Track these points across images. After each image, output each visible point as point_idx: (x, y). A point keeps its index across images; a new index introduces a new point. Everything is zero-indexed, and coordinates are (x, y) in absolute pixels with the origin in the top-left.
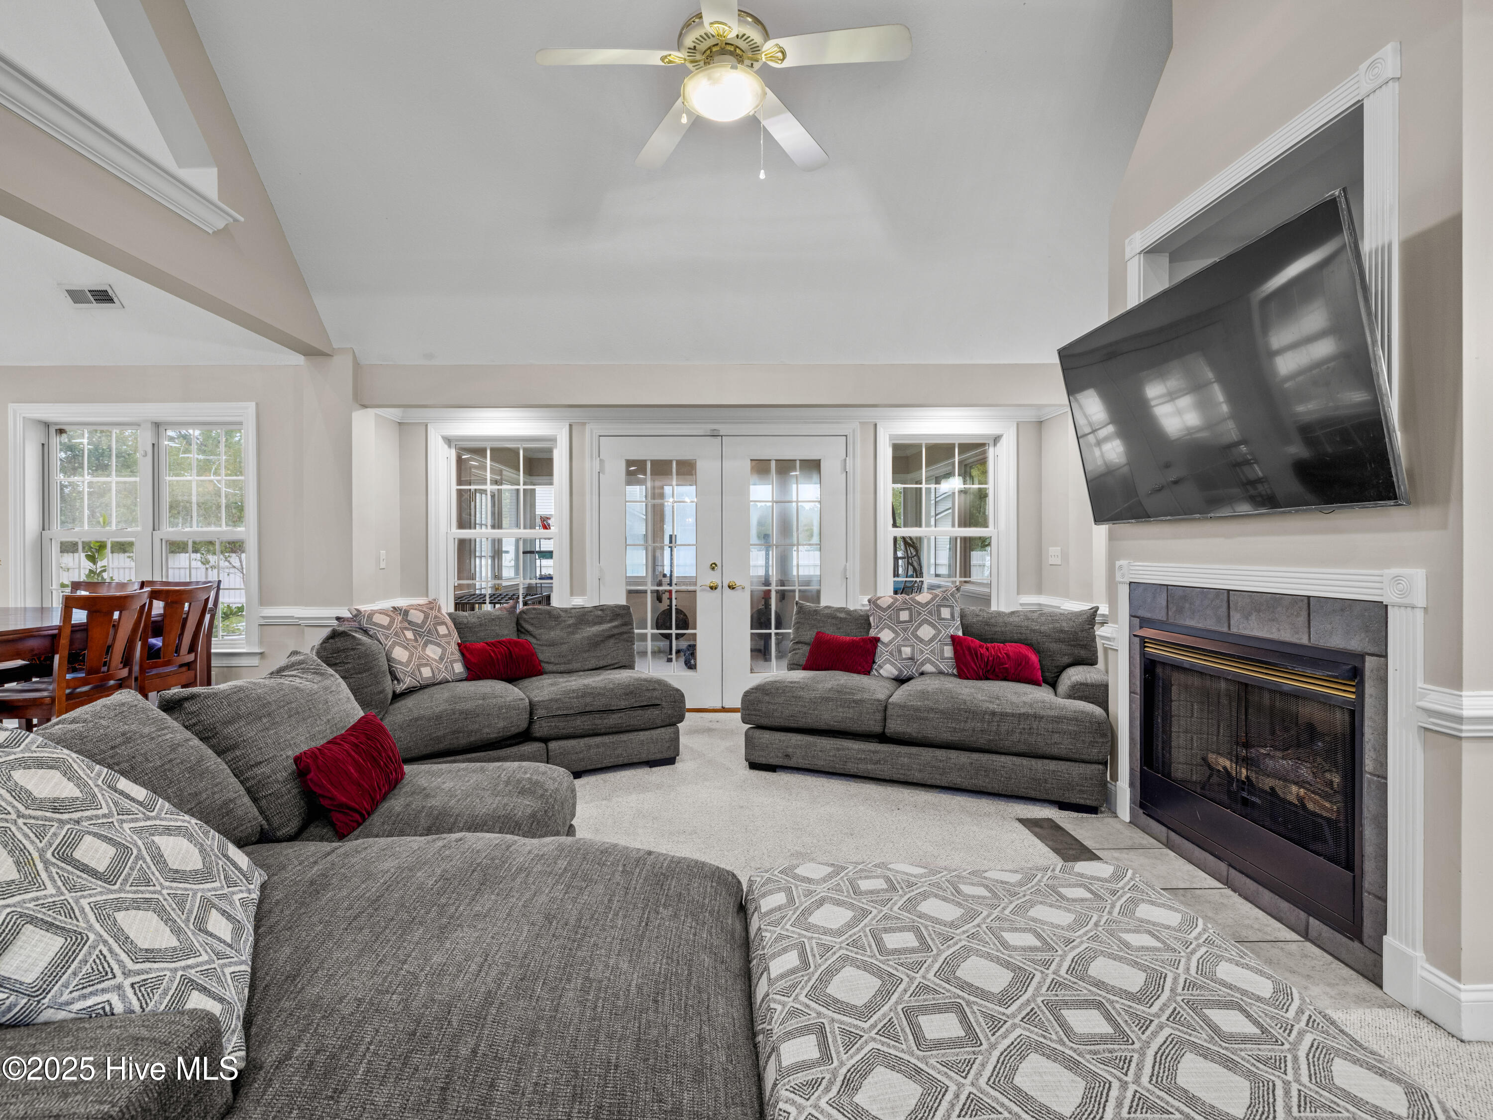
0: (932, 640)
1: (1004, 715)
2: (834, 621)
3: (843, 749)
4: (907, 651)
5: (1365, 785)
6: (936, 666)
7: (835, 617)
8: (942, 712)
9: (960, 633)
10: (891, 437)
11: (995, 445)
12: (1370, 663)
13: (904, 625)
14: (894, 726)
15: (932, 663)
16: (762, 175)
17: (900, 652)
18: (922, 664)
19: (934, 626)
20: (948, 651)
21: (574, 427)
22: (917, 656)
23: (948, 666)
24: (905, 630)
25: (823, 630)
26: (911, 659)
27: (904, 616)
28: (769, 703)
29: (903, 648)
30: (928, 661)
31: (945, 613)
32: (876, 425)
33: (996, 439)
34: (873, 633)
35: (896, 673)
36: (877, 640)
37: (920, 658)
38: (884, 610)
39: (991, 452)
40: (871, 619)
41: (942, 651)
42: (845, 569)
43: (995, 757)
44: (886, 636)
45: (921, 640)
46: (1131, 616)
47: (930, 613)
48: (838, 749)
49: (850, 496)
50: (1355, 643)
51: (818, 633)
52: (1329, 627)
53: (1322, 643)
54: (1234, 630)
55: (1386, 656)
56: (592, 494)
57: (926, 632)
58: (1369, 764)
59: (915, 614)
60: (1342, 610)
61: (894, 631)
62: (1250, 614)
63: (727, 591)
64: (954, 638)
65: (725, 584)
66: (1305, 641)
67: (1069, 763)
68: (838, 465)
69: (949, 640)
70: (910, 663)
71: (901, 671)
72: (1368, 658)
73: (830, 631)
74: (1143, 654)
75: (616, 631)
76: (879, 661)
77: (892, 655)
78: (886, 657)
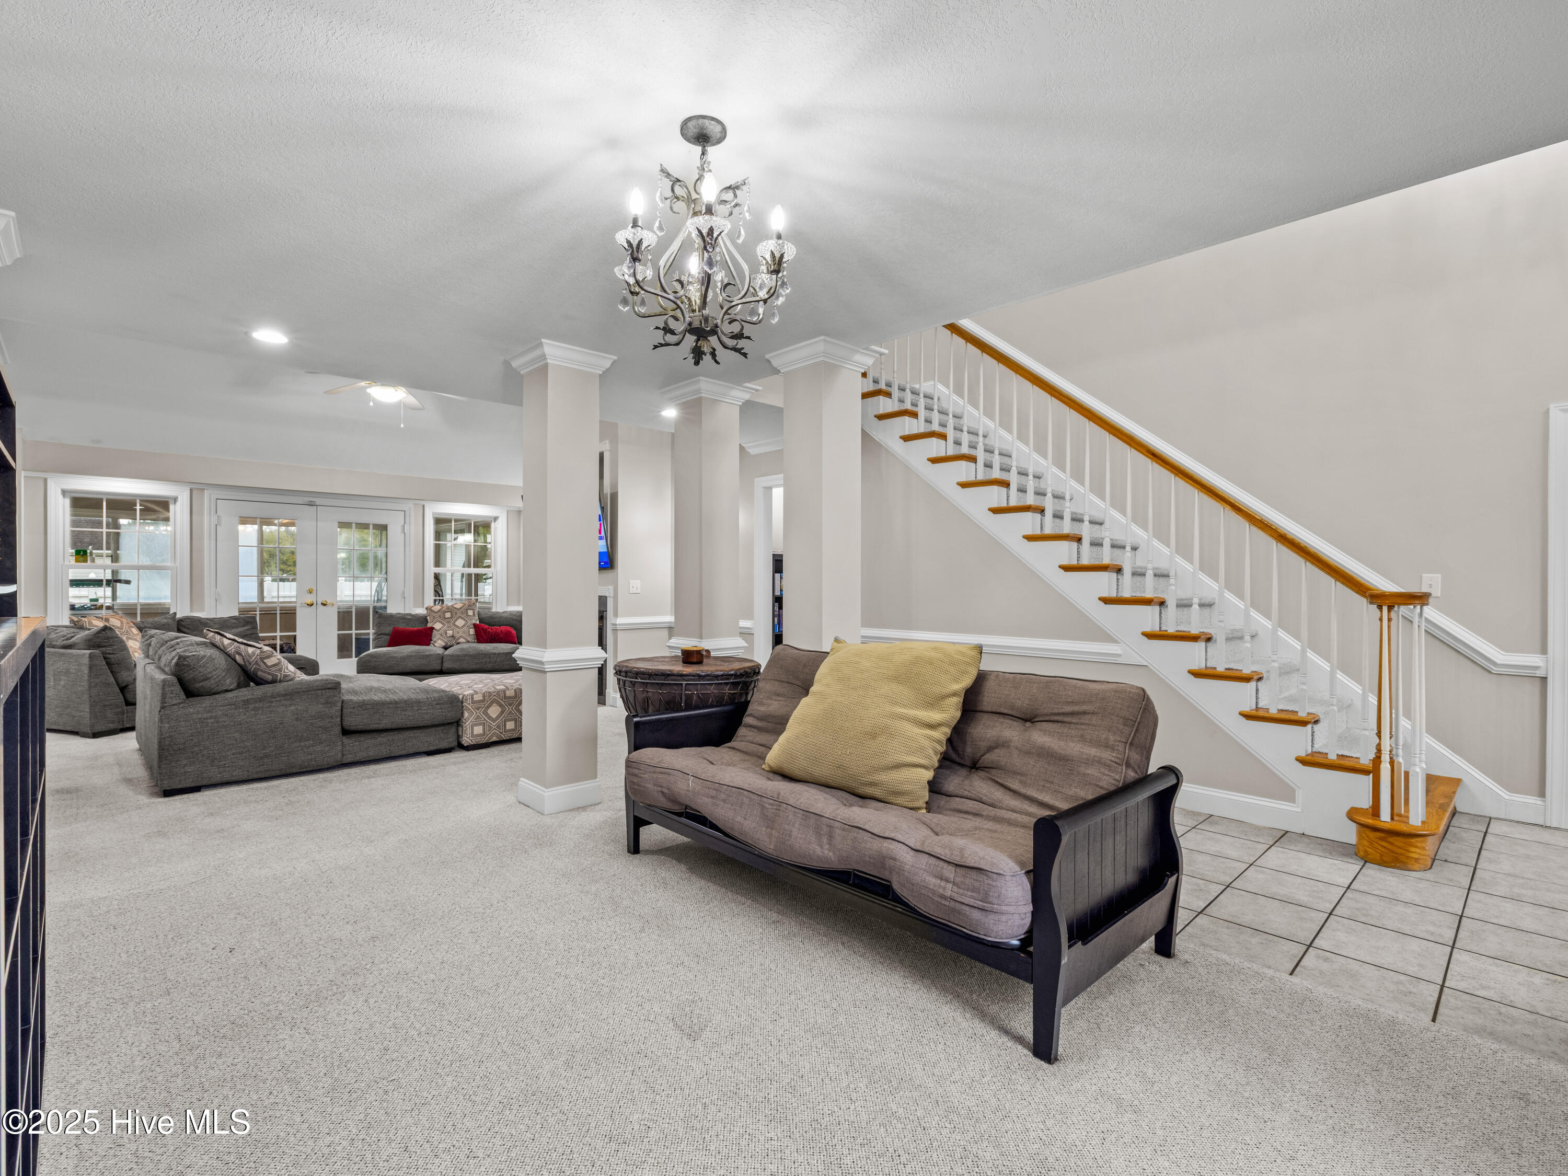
0: (463, 626)
1: (499, 654)
2: (404, 621)
4: (450, 633)
6: (466, 639)
7: (405, 619)
8: (470, 656)
9: (478, 622)
10: (433, 514)
11: (495, 521)
13: (447, 620)
14: (447, 665)
15: (464, 638)
17: (446, 633)
18: (459, 639)
19: (464, 619)
20: (472, 631)
21: (195, 493)
22: (456, 635)
23: (472, 638)
24: (448, 622)
25: (397, 626)
26: (453, 636)
27: (448, 615)
29: (447, 631)
30: (461, 636)
31: (470, 613)
32: (424, 506)
33: (496, 519)
34: (429, 625)
35: (444, 644)
36: (432, 629)
37: (457, 635)
38: (436, 613)
39: (493, 525)
40: (428, 618)
41: (469, 632)
42: (404, 592)
44: (438, 626)
45: (458, 627)
47: (462, 613)
49: (407, 548)
50: (601, 609)
51: (394, 628)
55: (607, 611)
56: (210, 539)
57: (460, 623)
59: (454, 614)
61: (442, 623)
63: (321, 608)
64: (475, 625)
65: (319, 603)
68: (399, 529)
69: (472, 626)
70: (451, 639)
71: (446, 643)
73: (402, 626)
75: (249, 632)
76: (434, 639)
77: (441, 635)
78: (438, 636)
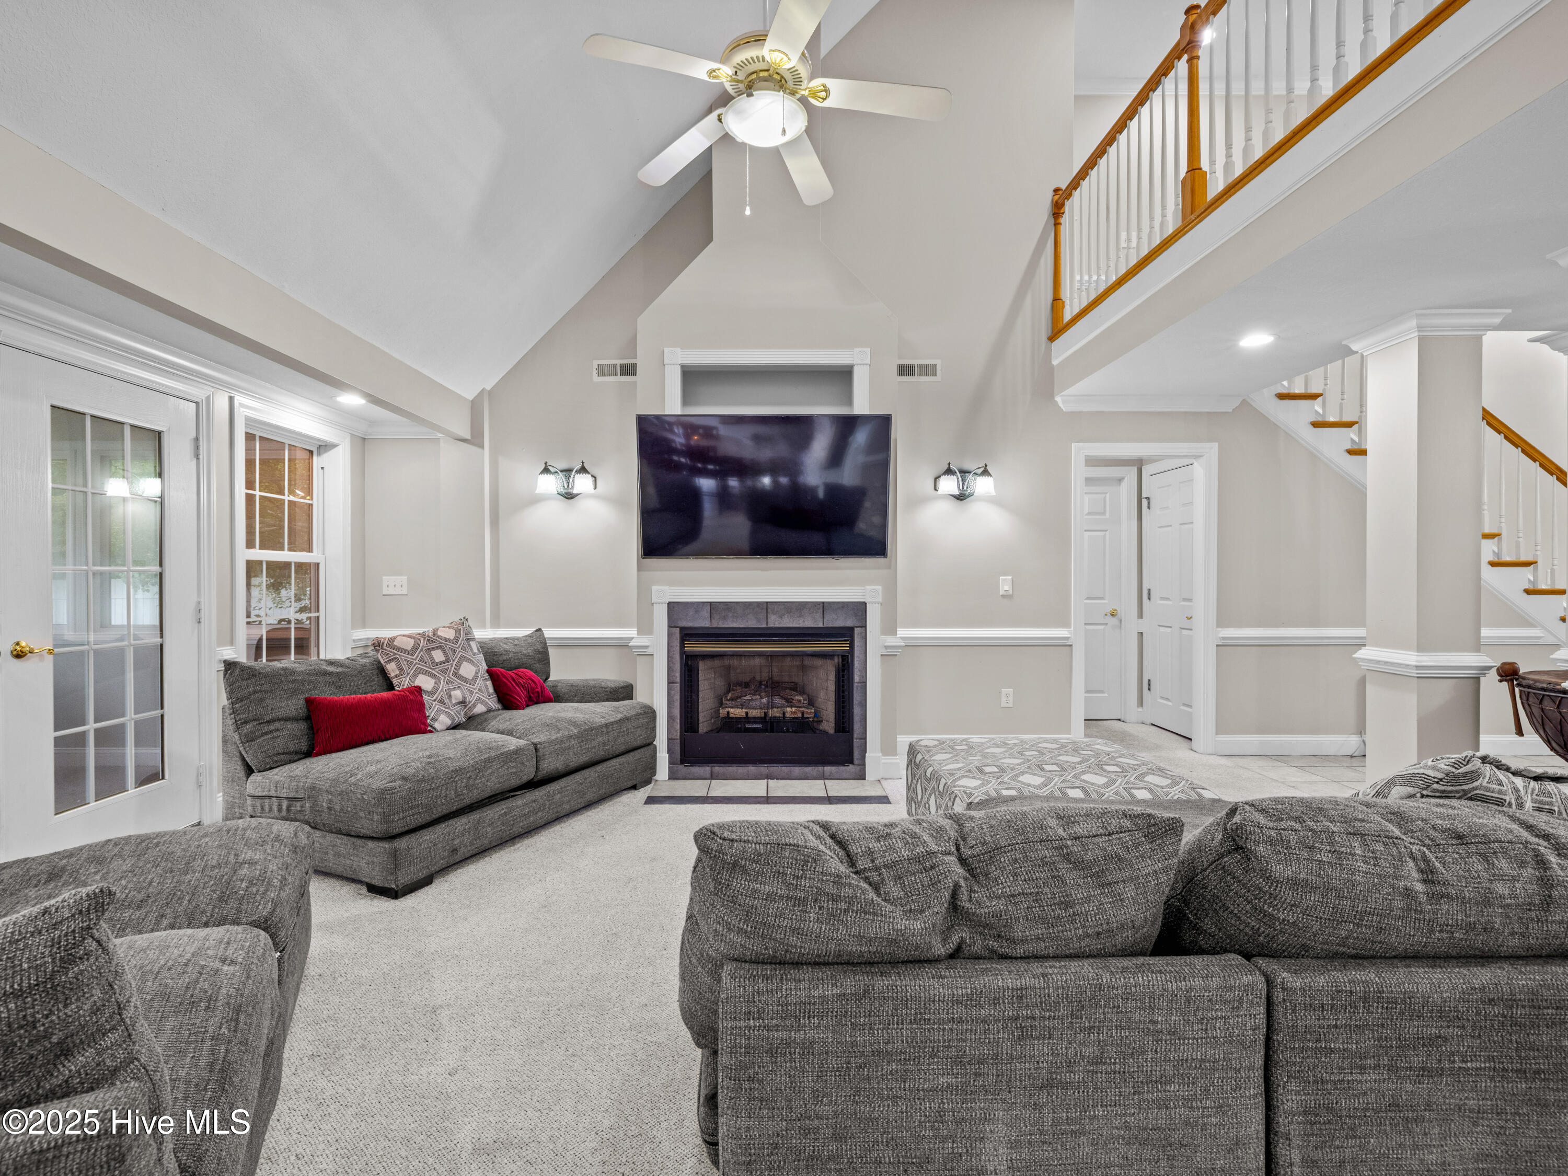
0: (475, 678)
2: (327, 679)
3: (510, 812)
4: (457, 694)
5: (855, 689)
6: (486, 704)
7: (326, 673)
9: (490, 666)
12: (857, 631)
13: (442, 667)
15: (483, 702)
16: (748, 212)
17: (450, 696)
18: (475, 705)
19: (469, 662)
20: (490, 687)
22: (469, 698)
23: (493, 703)
24: (445, 672)
25: (315, 694)
26: (463, 702)
27: (438, 656)
28: (429, 790)
29: (452, 693)
30: (479, 700)
31: (475, 646)
35: (451, 721)
36: (419, 690)
37: (472, 699)
38: (411, 652)
41: (485, 688)
43: (607, 764)
44: (425, 682)
45: (465, 680)
46: (669, 626)
47: (460, 648)
48: (505, 814)
50: (849, 623)
51: (309, 702)
52: (834, 616)
53: (831, 625)
54: (771, 625)
55: (865, 627)
57: (468, 670)
58: (857, 678)
59: (450, 652)
60: (843, 607)
61: (433, 676)
62: (784, 615)
64: (487, 672)
66: (821, 625)
67: (642, 750)
69: (485, 675)
70: (458, 708)
71: (453, 719)
72: (856, 629)
73: (325, 693)
74: (682, 652)
76: (430, 713)
77: (441, 702)
78: (436, 706)
